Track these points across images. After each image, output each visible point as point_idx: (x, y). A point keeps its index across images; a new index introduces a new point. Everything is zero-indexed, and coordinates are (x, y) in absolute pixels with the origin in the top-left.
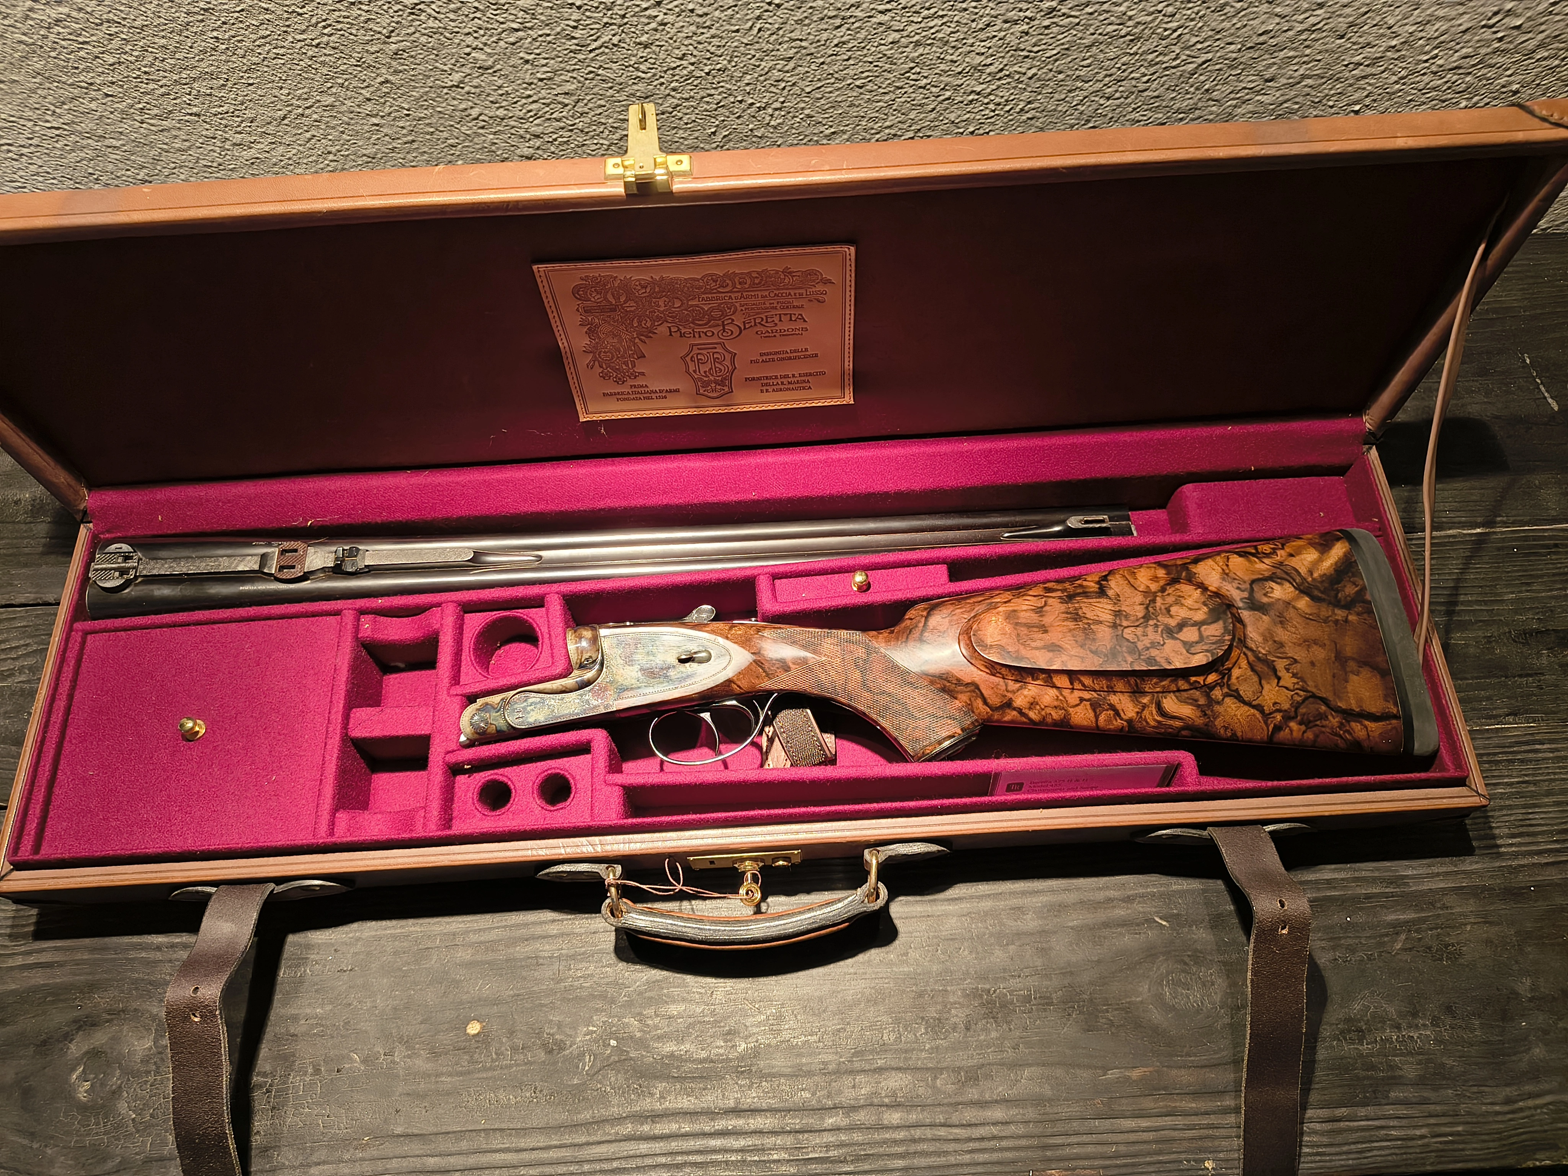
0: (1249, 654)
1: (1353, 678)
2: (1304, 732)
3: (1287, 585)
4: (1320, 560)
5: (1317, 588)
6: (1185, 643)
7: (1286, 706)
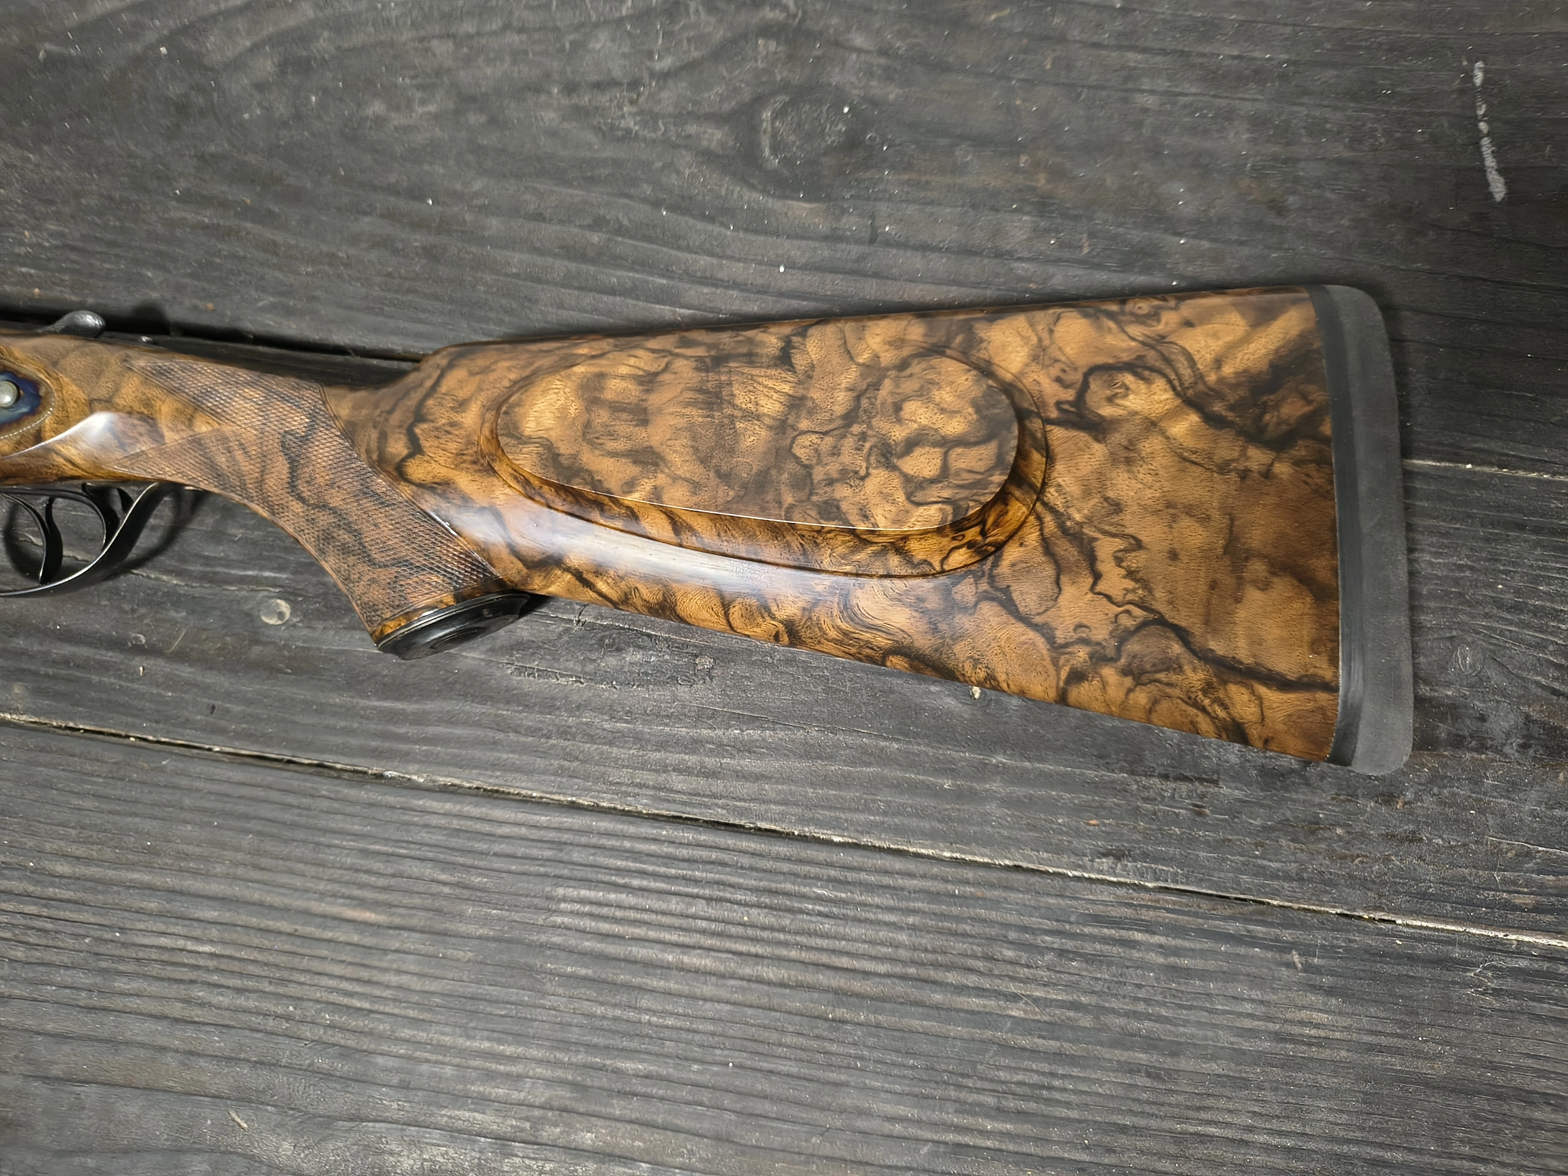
0: (1048, 518)
1: (1253, 595)
2: (1129, 691)
3: (1160, 383)
4: (1246, 340)
5: (1220, 396)
6: (907, 479)
7: (1101, 633)
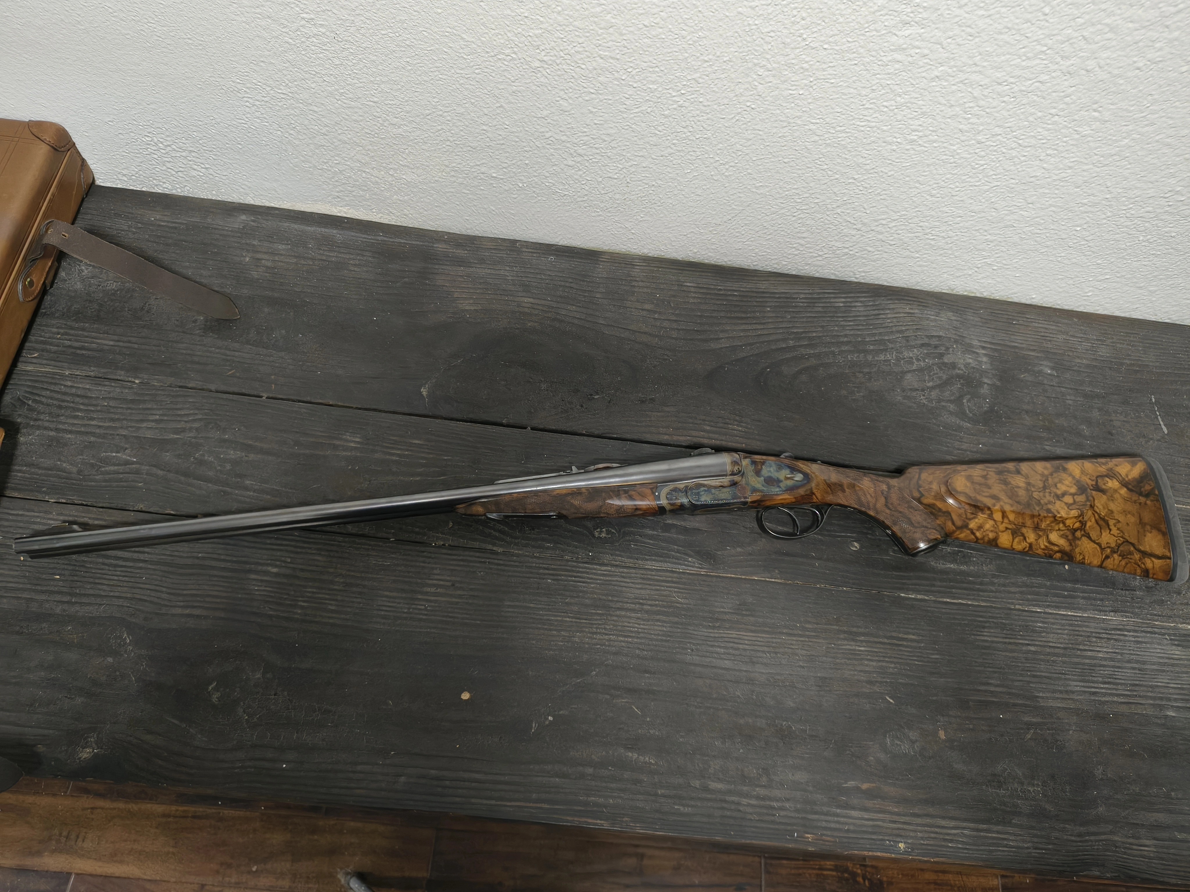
0: (1096, 515)
1: (1149, 535)
2: (1120, 561)
3: (1115, 480)
4: (1131, 470)
5: (1130, 484)
6: (1066, 504)
7: (1113, 545)
